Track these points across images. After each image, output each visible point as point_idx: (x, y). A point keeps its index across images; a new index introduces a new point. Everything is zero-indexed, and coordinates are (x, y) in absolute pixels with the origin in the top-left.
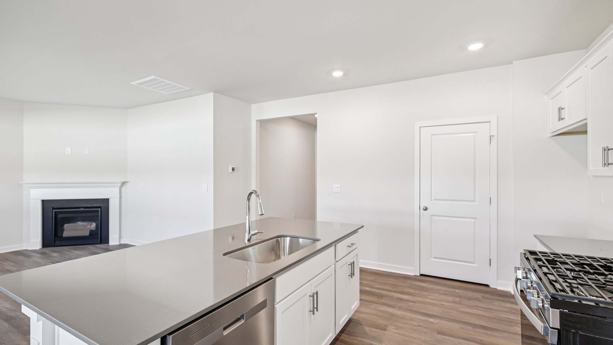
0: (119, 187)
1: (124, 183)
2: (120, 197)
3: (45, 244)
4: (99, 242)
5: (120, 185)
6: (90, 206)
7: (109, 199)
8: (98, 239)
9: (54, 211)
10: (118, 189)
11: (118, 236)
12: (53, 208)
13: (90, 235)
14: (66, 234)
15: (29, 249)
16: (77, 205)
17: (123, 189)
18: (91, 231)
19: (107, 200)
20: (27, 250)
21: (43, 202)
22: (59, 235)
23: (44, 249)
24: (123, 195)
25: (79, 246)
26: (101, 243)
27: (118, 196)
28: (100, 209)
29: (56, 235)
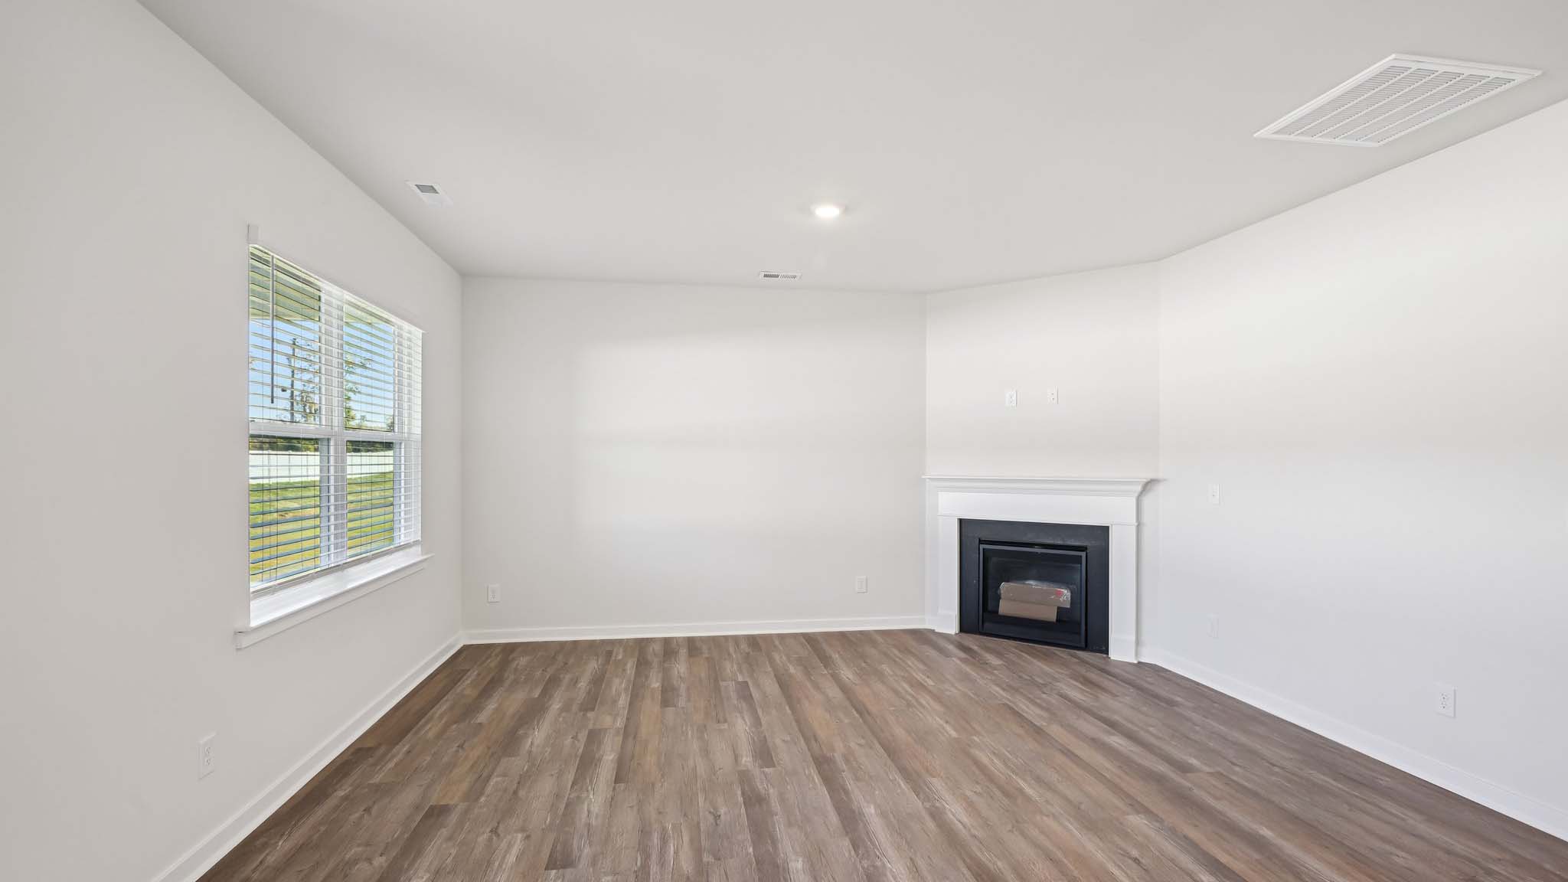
0: (1136, 495)
1: (1149, 485)
2: (1139, 526)
3: (964, 628)
4: (1083, 644)
5: (1139, 488)
6: (1060, 542)
7: (1108, 527)
8: (1079, 634)
9: (982, 546)
10: (1132, 502)
11: (1133, 638)
12: (981, 542)
13: (1058, 620)
14: (1005, 608)
15: (938, 630)
16: (1029, 538)
17: (1147, 500)
18: (1060, 610)
19: (1104, 531)
20: (933, 631)
21: (962, 522)
22: (990, 607)
23: (964, 635)
24: (1146, 518)
25: (1036, 645)
26: (1086, 648)
27: (1134, 521)
28: (1083, 554)
29: (985, 608)
